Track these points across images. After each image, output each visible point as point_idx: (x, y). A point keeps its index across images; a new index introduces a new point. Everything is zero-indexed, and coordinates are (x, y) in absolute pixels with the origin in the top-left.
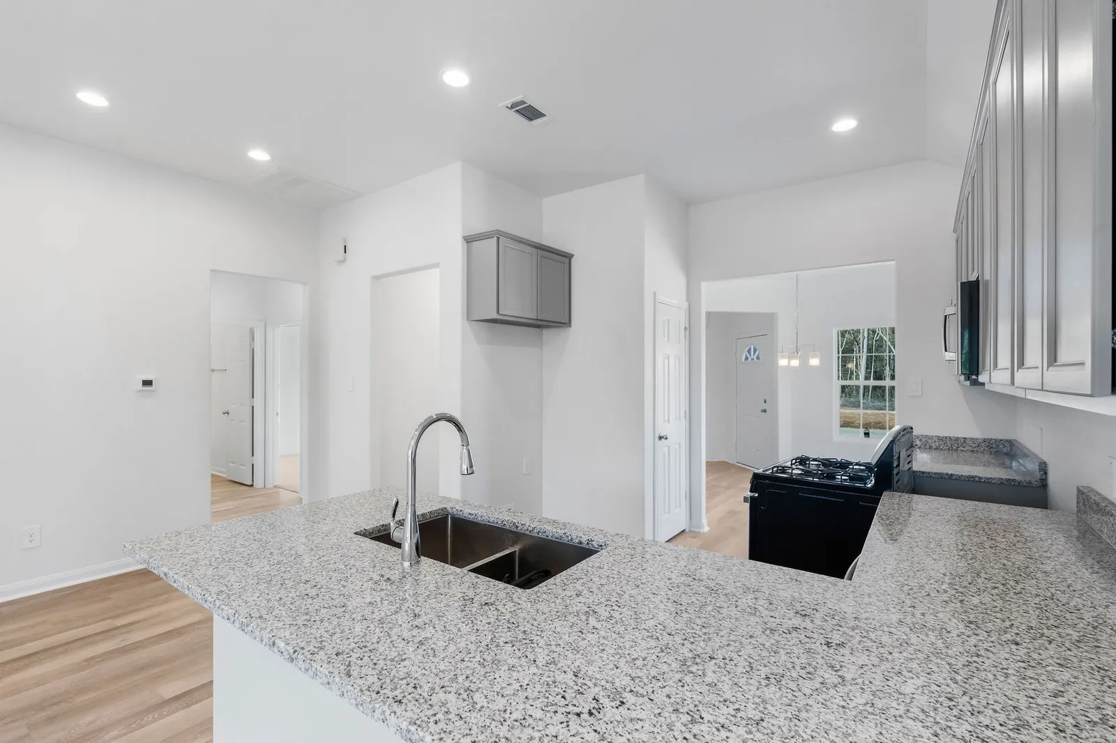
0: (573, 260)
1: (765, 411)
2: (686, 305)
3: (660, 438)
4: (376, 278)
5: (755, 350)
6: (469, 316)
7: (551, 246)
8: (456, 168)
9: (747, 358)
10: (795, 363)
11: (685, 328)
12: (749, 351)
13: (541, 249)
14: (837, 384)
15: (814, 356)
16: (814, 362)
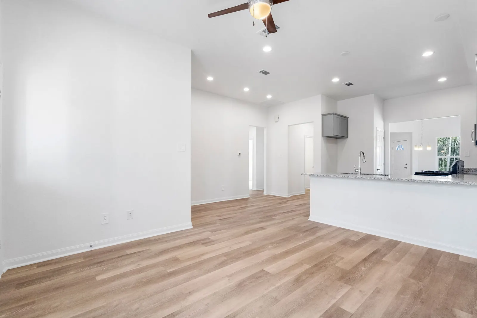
0: (348, 119)
1: (406, 168)
2: (384, 130)
3: (377, 170)
4: (289, 126)
5: (401, 146)
6: (323, 136)
7: (342, 115)
8: (320, 96)
9: (398, 149)
10: (421, 149)
11: (383, 138)
12: (399, 147)
13: (342, 117)
14: (437, 158)
15: (429, 146)
16: (429, 148)
